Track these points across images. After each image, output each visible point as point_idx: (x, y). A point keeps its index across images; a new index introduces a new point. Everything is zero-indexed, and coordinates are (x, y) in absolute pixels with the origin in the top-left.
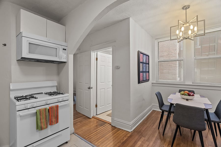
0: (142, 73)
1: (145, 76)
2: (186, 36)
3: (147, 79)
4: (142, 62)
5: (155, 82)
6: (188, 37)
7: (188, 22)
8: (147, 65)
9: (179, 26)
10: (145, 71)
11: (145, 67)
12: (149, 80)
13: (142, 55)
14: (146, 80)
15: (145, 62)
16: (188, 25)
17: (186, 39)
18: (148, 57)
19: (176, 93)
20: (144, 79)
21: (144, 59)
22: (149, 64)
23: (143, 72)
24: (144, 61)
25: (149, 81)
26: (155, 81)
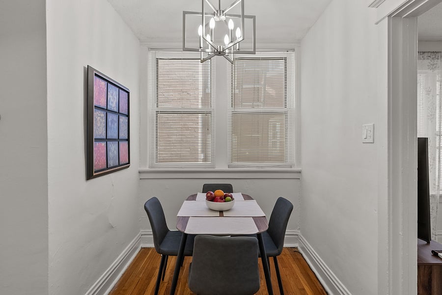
0: (104, 144)
1: (116, 153)
2: (220, 47)
3: (124, 160)
4: (103, 105)
5: (147, 168)
6: (223, 51)
7: (223, 12)
8: (123, 119)
9: (204, 15)
10: (116, 136)
11: (116, 124)
12: (129, 163)
13: (103, 83)
14: (119, 165)
15: (116, 110)
16: (223, 18)
17: (220, 53)
18: (127, 94)
19: (197, 195)
20: (111, 163)
21: (112, 100)
22: (128, 116)
23: (107, 140)
24: (110, 103)
25: (128, 166)
26: (148, 166)
